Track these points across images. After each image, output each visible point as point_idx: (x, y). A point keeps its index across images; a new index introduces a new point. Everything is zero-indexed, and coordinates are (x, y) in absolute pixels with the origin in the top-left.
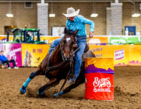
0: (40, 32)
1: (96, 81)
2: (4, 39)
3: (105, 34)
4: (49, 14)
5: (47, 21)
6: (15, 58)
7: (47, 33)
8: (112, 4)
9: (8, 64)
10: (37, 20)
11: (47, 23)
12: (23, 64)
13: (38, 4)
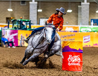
0: (31, 22)
1: (70, 58)
2: (6, 27)
3: (77, 24)
4: (38, 9)
5: (36, 14)
6: (13, 40)
7: (36, 23)
8: (82, 3)
9: (8, 44)
10: (29, 13)
11: (36, 16)
12: (19, 44)
13: (30, 3)
